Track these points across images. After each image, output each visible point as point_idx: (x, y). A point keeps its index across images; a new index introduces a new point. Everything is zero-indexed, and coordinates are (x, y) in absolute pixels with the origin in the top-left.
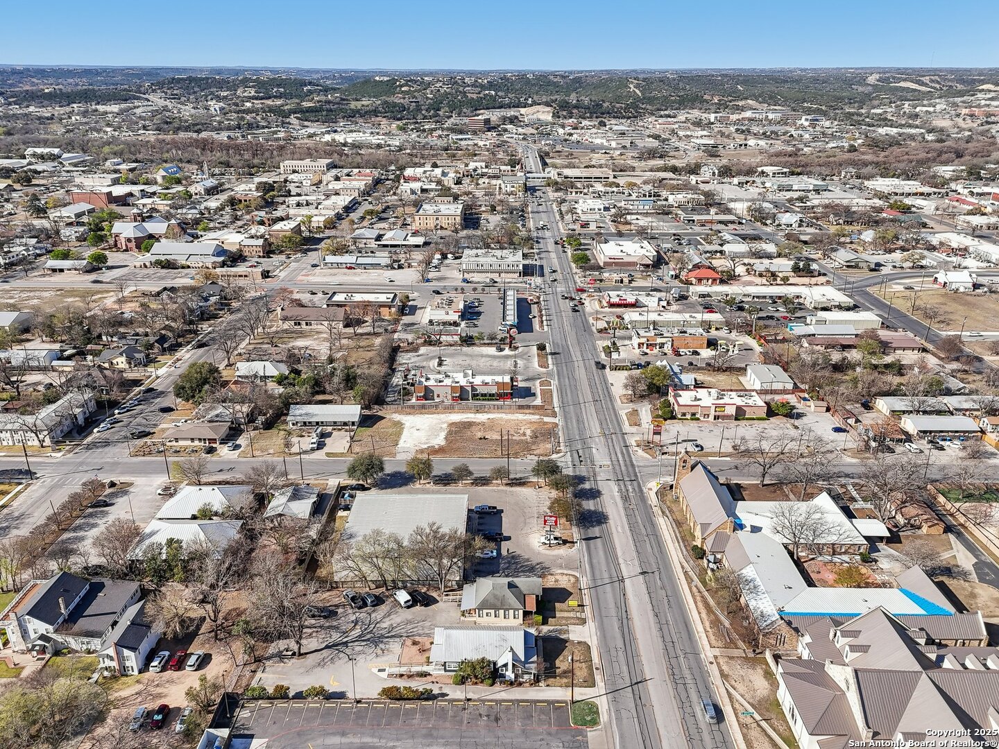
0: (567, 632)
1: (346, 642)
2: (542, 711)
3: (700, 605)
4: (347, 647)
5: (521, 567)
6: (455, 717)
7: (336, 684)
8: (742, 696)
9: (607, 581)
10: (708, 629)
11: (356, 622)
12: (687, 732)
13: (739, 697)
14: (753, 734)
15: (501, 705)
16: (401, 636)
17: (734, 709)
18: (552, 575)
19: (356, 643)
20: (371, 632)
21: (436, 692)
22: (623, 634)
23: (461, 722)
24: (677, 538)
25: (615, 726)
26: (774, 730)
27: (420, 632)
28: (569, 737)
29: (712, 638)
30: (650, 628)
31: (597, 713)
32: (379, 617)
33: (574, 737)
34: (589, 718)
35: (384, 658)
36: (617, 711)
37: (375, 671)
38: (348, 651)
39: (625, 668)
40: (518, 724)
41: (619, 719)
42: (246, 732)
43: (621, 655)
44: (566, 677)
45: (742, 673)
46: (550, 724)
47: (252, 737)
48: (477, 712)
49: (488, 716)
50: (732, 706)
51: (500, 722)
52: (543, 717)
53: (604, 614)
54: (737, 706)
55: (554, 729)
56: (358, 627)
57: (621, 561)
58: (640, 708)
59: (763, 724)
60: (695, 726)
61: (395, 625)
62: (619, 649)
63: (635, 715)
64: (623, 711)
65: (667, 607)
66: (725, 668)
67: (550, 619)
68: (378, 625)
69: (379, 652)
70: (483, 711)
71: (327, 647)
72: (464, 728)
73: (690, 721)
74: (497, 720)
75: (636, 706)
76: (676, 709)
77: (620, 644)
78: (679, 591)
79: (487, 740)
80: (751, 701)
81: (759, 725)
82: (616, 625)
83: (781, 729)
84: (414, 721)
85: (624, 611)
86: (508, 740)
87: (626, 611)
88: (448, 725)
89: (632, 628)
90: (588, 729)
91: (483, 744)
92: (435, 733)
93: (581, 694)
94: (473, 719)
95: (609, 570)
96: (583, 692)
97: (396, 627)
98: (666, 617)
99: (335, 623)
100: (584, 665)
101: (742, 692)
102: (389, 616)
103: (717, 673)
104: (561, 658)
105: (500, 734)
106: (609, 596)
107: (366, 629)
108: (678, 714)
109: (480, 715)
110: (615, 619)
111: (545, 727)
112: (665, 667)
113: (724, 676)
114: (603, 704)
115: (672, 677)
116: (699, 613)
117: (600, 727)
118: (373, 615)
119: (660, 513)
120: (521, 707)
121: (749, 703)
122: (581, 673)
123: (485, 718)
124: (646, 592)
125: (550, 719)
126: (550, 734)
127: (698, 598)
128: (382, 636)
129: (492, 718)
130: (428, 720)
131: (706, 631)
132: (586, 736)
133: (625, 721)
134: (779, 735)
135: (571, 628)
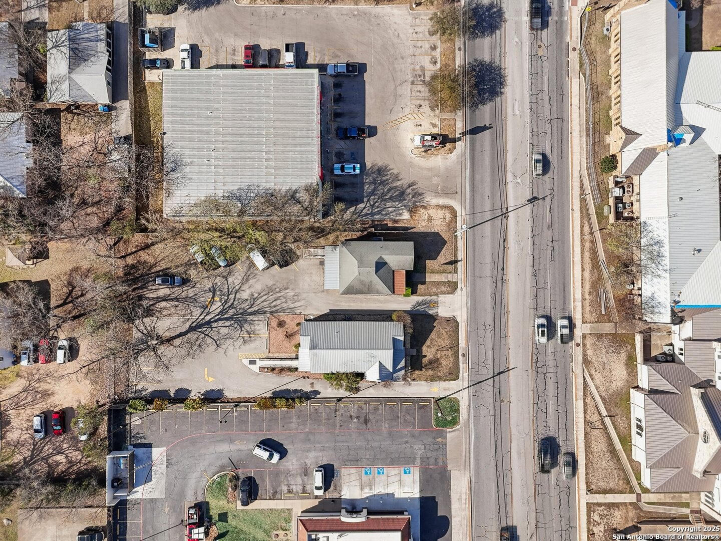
0: (436, 304)
1: (209, 323)
2: (408, 411)
3: (587, 255)
4: (212, 328)
5: (389, 190)
6: (328, 419)
7: (211, 379)
8: (597, 388)
9: (488, 216)
10: (587, 297)
11: (213, 291)
12: (535, 431)
13: (593, 389)
14: (594, 433)
15: (369, 405)
16: (265, 312)
17: (585, 405)
18: (425, 207)
19: (220, 323)
20: (232, 306)
21: (308, 389)
22: (495, 304)
23: (334, 426)
24: (587, 125)
25: (472, 426)
26: (615, 428)
27: (284, 305)
28: (430, 439)
29: (588, 308)
30: (524, 296)
31: (458, 411)
32: (237, 282)
33: (434, 438)
34: (449, 418)
35: (252, 345)
36: (477, 408)
37: (246, 362)
38: (213, 334)
39: (490, 353)
40: (385, 426)
41: (477, 417)
42: (144, 441)
43: (489, 333)
44: (431, 369)
45: (605, 360)
46: (414, 425)
47: (149, 446)
48: (348, 414)
49: (358, 417)
50: (584, 401)
51: (369, 424)
52: (408, 417)
53: (477, 275)
54: (589, 400)
55: (417, 430)
56: (217, 299)
57: (510, 177)
58: (497, 404)
59: (608, 421)
60: (544, 424)
61: (256, 295)
62: (488, 327)
63: (492, 414)
64: (481, 408)
65: (549, 260)
66: (590, 352)
67: (420, 286)
68: (238, 296)
69: (246, 336)
70: (353, 410)
71: (191, 329)
72: (337, 431)
73: (541, 417)
74: (366, 422)
75: (495, 401)
76: (531, 405)
77: (489, 321)
78: (569, 231)
79: (358, 443)
80: (604, 394)
81: (603, 423)
82: (489, 290)
83: (622, 426)
84: (291, 425)
85: (500, 268)
86: (376, 444)
87: (503, 269)
88: (323, 429)
89: (505, 297)
90: (448, 430)
91: (355, 449)
92: (311, 437)
93: (445, 390)
94: (345, 422)
95: (493, 196)
96: (447, 387)
97: (257, 298)
98: (545, 277)
99: (191, 293)
100: (450, 352)
101: (598, 383)
102: (247, 280)
103: (580, 358)
104: (428, 343)
105: (370, 438)
106: (487, 242)
107: (226, 302)
108: (531, 408)
109: (351, 417)
110: (489, 280)
111: (410, 429)
112: (530, 351)
113: (586, 362)
114: (464, 400)
115: (535, 364)
116: (583, 270)
117: (458, 427)
118: (230, 280)
119: (577, 66)
120: (388, 407)
121: (600, 396)
122: (446, 363)
123: (356, 420)
124: (530, 235)
125: (414, 419)
126: (413, 436)
127: (587, 245)
128: (245, 313)
129: (362, 420)
130: (304, 425)
131: (584, 299)
132: (445, 438)
133: (482, 419)
134: (618, 433)
135: (442, 298)
